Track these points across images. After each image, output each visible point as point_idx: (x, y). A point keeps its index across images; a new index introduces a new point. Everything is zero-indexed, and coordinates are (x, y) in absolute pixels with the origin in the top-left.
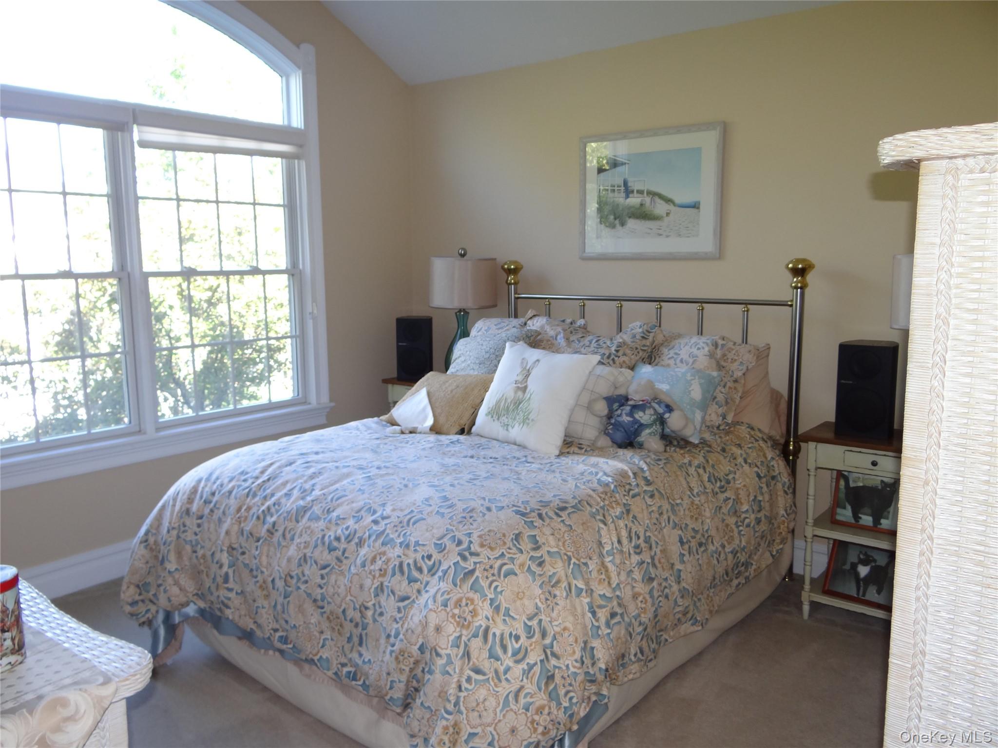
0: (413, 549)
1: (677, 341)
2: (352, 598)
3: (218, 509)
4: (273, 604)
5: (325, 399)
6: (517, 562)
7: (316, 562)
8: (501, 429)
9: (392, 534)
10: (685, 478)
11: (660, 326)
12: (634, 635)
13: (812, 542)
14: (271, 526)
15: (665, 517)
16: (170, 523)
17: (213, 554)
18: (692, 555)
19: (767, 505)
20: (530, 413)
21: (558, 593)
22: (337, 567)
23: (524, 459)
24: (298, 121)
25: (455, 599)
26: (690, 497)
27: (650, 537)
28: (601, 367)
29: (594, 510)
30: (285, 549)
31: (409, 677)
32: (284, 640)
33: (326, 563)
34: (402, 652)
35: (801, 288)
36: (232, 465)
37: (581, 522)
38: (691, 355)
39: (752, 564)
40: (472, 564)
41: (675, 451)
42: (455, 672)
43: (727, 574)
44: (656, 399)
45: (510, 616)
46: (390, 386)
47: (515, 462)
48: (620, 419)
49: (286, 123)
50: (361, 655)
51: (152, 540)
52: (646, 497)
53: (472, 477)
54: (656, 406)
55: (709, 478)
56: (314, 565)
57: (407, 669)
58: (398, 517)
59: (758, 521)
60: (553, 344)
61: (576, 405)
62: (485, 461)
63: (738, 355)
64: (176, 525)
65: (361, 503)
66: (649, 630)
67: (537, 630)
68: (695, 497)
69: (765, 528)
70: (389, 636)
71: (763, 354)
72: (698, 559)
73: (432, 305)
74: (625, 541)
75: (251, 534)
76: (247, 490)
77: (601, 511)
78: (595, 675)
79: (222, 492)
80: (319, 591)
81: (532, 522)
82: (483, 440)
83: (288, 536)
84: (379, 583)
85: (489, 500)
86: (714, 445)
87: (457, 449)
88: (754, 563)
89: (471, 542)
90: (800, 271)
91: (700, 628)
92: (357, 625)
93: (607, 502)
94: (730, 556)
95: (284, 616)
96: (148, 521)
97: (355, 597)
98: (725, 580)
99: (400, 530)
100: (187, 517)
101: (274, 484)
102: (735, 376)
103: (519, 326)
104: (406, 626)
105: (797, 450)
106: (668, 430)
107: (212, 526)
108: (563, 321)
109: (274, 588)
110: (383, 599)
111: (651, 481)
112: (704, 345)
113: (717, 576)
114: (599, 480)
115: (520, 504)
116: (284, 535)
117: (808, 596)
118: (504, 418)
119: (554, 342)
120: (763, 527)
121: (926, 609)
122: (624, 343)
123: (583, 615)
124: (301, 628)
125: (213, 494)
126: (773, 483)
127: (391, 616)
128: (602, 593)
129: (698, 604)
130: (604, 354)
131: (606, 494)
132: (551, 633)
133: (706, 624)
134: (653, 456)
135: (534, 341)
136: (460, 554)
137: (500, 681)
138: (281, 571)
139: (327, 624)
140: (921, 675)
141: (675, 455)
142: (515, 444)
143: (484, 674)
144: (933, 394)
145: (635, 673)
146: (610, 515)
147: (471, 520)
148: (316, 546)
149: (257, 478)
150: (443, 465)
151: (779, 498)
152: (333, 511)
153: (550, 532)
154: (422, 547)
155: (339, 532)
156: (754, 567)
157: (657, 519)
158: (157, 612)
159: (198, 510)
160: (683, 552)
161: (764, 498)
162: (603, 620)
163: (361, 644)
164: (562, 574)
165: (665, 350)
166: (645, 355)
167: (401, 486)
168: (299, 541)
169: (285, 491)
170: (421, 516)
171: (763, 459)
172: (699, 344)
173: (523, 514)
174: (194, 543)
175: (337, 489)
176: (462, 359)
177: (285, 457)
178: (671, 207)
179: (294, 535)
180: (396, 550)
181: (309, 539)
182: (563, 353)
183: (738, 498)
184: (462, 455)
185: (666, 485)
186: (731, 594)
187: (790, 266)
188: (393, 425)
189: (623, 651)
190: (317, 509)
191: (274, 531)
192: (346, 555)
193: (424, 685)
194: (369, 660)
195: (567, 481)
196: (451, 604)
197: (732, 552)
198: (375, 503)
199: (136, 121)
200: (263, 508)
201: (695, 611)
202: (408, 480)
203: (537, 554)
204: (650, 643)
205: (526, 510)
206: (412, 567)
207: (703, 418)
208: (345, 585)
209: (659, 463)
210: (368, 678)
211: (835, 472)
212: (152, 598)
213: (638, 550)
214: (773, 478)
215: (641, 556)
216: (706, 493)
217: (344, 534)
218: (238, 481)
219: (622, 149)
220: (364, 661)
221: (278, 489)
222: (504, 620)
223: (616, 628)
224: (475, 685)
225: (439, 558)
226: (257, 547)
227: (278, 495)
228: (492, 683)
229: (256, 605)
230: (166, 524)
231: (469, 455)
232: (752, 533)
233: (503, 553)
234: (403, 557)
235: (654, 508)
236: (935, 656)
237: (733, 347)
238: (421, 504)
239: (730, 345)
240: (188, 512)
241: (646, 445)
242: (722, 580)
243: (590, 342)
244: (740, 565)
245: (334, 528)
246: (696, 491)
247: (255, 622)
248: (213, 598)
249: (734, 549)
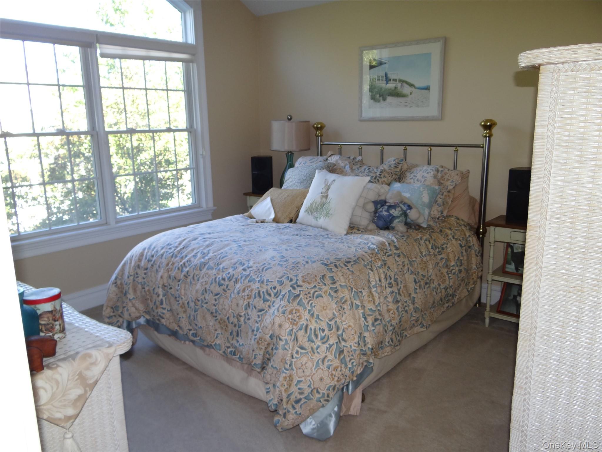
0: (265, 284)
1: (415, 169)
2: (232, 311)
3: (156, 264)
4: (188, 315)
5: (211, 204)
6: (323, 290)
7: (212, 292)
8: (313, 220)
9: (254, 276)
10: (418, 247)
11: (406, 160)
12: (388, 331)
13: (491, 284)
14: (186, 273)
15: (406, 267)
16: (129, 273)
17: (154, 289)
18: (421, 289)
19: (466, 262)
20: (329, 211)
21: (345, 307)
22: (223, 294)
23: (327, 236)
24: (191, 40)
25: (289, 310)
26: (421, 257)
27: (397, 278)
28: (371, 184)
29: (366, 263)
30: (194, 285)
31: (264, 352)
32: (195, 335)
33: (218, 292)
34: (261, 339)
35: (489, 137)
36: (162, 240)
37: (359, 269)
38: (423, 177)
39: (456, 296)
40: (298, 291)
41: (413, 232)
42: (290, 348)
43: (441, 300)
44: (402, 202)
45: (319, 319)
46: (248, 197)
47: (321, 238)
48: (381, 214)
49: (184, 41)
50: (238, 341)
51: (119, 282)
52: (396, 257)
53: (298, 246)
54: (402, 206)
55: (432, 246)
56: (211, 294)
57: (264, 348)
58: (257, 267)
59: (460, 271)
60: (343, 171)
61: (356, 206)
62: (305, 237)
63: (451, 177)
64: (132, 274)
65: (236, 260)
66: (396, 329)
67: (334, 326)
68: (423, 257)
69: (464, 275)
70: (253, 331)
71: (465, 176)
72: (425, 292)
73: (272, 149)
74: (383, 280)
75: (175, 278)
76: (172, 254)
77: (370, 264)
78: (366, 351)
79: (158, 255)
80: (214, 308)
81: (331, 269)
82: (303, 226)
83: (196, 278)
84: (247, 302)
85: (307, 258)
86: (436, 228)
87: (288, 231)
88: (457, 295)
89: (297, 280)
90: (489, 127)
91: (425, 329)
92: (235, 326)
93: (373, 259)
94: (443, 291)
95: (195, 322)
96: (117, 271)
97: (234, 310)
98: (440, 304)
99: (258, 274)
100: (138, 269)
101: (187, 250)
102: (449, 189)
103: (323, 161)
104: (262, 325)
105: (485, 232)
106: (409, 220)
107: (153, 274)
108: (349, 158)
109: (188, 307)
110: (249, 311)
111: (399, 247)
112: (431, 171)
113: (436, 301)
114: (369, 247)
115: (324, 260)
116: (193, 278)
117: (488, 314)
118: (315, 213)
119: (344, 170)
120: (463, 274)
121: (538, 304)
122: (385, 170)
123: (360, 319)
124: (204, 328)
125: (153, 256)
126: (469, 250)
127: (255, 320)
128: (370, 308)
129: (424, 316)
130: (373, 177)
131: (373, 255)
132: (341, 328)
133: (429, 327)
134: (400, 234)
135: (332, 169)
136: (292, 286)
137: (314, 353)
138: (192, 297)
139: (219, 325)
140: (534, 339)
141: (413, 234)
142: (321, 228)
143: (305, 349)
144: (544, 191)
145: (389, 352)
146: (375, 266)
147: (297, 268)
148: (211, 284)
149: (177, 247)
150: (281, 239)
151: (473, 259)
152: (220, 264)
153: (342, 274)
154: (270, 283)
155: (224, 275)
156: (457, 297)
157: (402, 269)
158: (123, 322)
159: (145, 265)
160: (416, 287)
161: (463, 258)
162: (370, 323)
163: (238, 336)
164: (348, 297)
165: (408, 174)
166: (397, 177)
167: (258, 251)
168: (202, 281)
169: (193, 254)
170: (269, 266)
171: (464, 236)
172: (428, 170)
173: (326, 265)
174: (143, 283)
175: (222, 253)
176: (290, 180)
177: (192, 236)
178: (413, 89)
179: (199, 278)
180: (256, 284)
181: (208, 280)
182: (349, 176)
183: (449, 258)
184: (292, 234)
185: (407, 250)
186: (444, 312)
187: (483, 123)
188: (251, 218)
189: (381, 340)
190: (211, 263)
191: (187, 276)
192: (228, 288)
193: (273, 356)
194: (243, 344)
195: (351, 248)
196: (287, 312)
197: (444, 288)
198: (244, 259)
199: (98, 42)
200: (182, 263)
201: (423, 320)
202: (262, 247)
203: (334, 286)
204: (397, 336)
205: (328, 262)
206: (265, 293)
207: (430, 213)
208: (229, 304)
209: (403, 238)
210: (242, 354)
211: (506, 244)
212: (120, 314)
213: (390, 285)
214: (470, 247)
215: (392, 289)
216: (430, 255)
217: (227, 276)
218: (166, 249)
219: (384, 54)
220: (239, 344)
221: (189, 253)
222: (316, 321)
223: (378, 327)
224: (301, 355)
225: (280, 288)
226: (178, 285)
227: (189, 256)
228: (310, 354)
229: (179, 316)
230: (126, 274)
231: (295, 234)
232: (457, 278)
233: (315, 285)
234: (260, 288)
235: (400, 263)
236: (542, 329)
237: (448, 172)
238: (269, 260)
239: (446, 170)
240: (139, 266)
241: (396, 228)
242: (438, 303)
243: (365, 170)
244: (449, 295)
245: (221, 274)
246: (424, 254)
247: (179, 326)
248: (155, 314)
249: (446, 286)
